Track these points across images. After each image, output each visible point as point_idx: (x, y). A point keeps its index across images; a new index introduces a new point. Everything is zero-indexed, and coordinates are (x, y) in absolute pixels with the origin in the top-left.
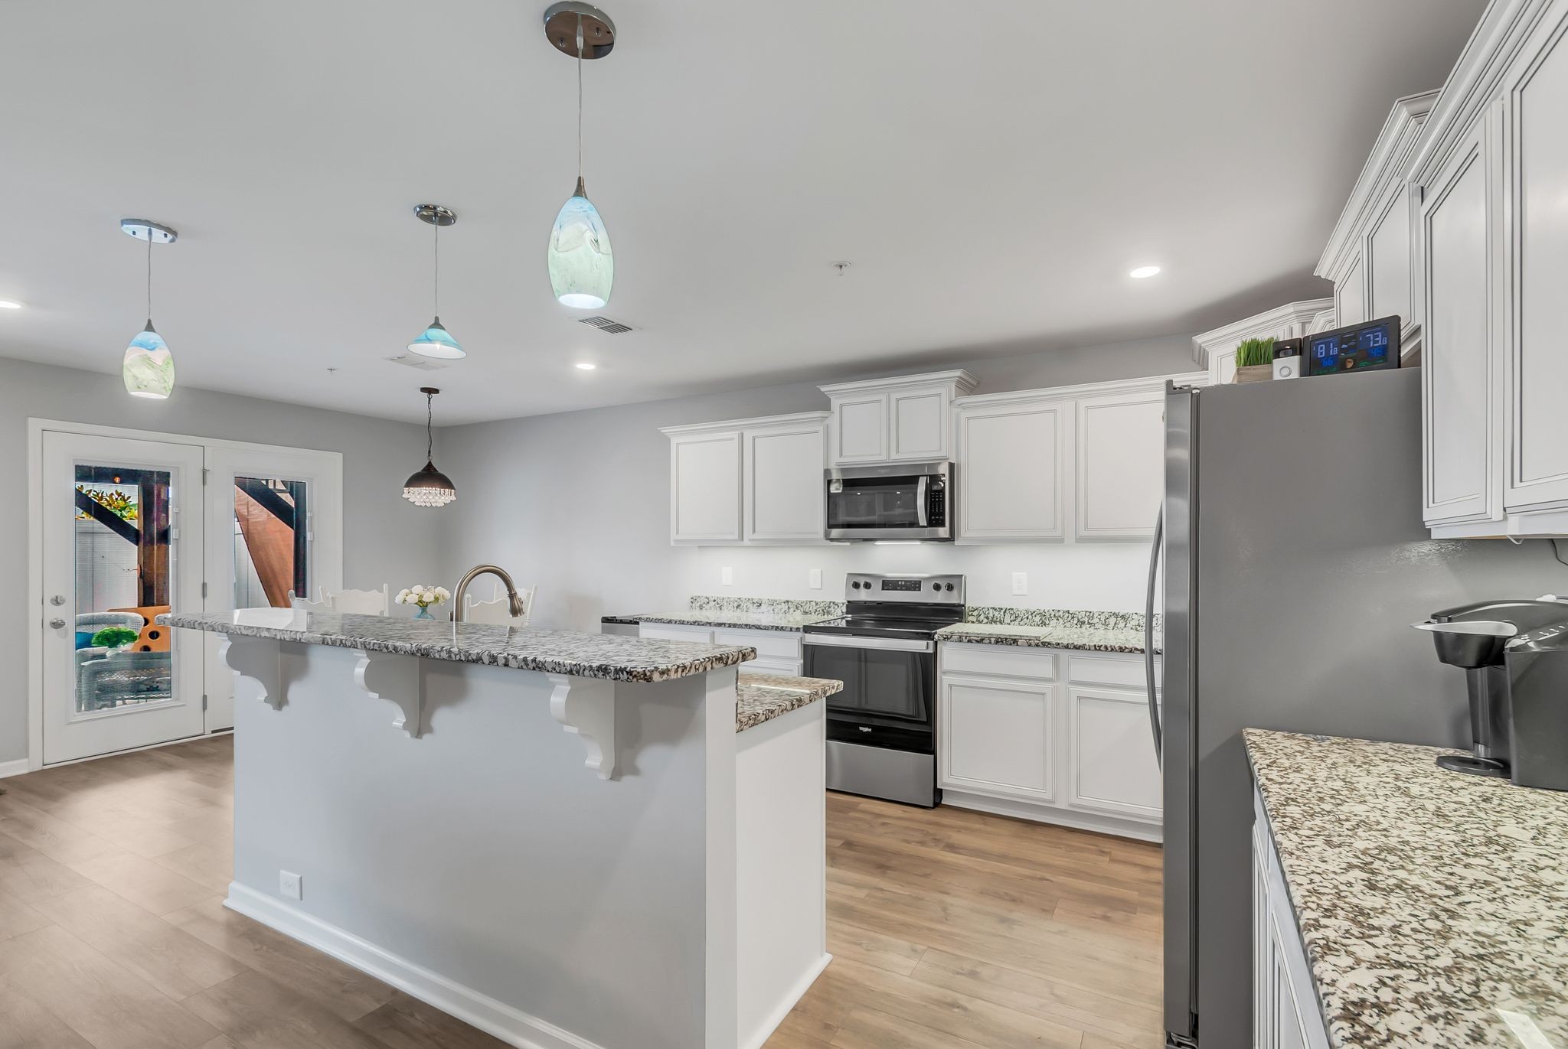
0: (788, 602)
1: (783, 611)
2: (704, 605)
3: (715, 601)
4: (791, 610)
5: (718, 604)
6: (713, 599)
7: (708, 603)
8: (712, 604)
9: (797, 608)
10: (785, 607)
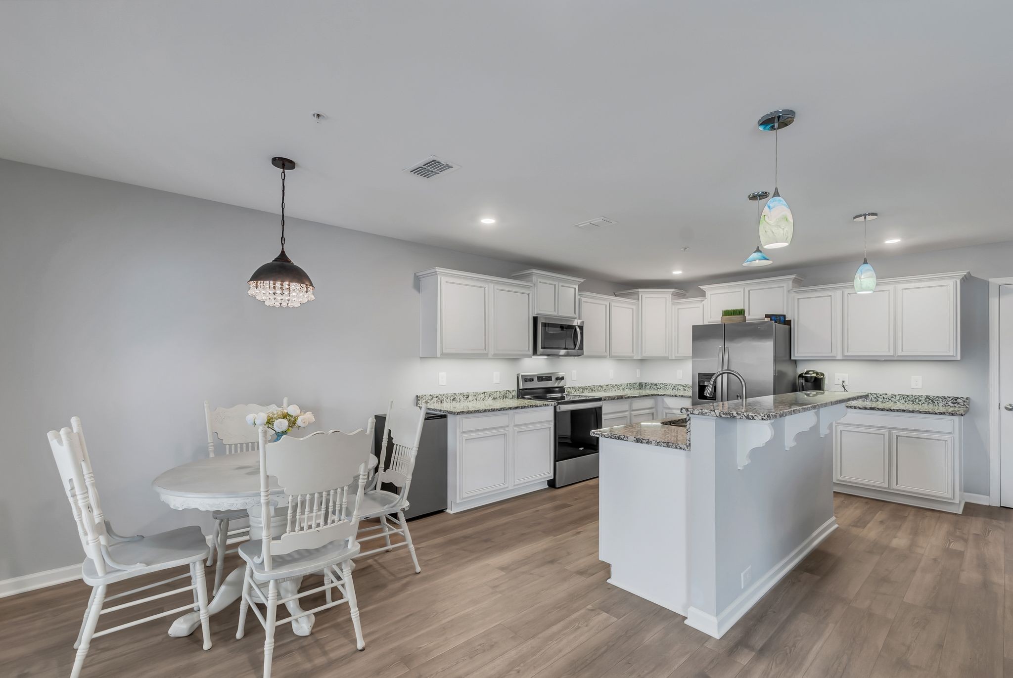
0: (484, 393)
1: (482, 399)
2: (429, 401)
3: (437, 397)
4: (487, 398)
5: (439, 399)
6: (436, 396)
7: (432, 399)
8: (435, 399)
9: (490, 396)
10: (483, 396)
